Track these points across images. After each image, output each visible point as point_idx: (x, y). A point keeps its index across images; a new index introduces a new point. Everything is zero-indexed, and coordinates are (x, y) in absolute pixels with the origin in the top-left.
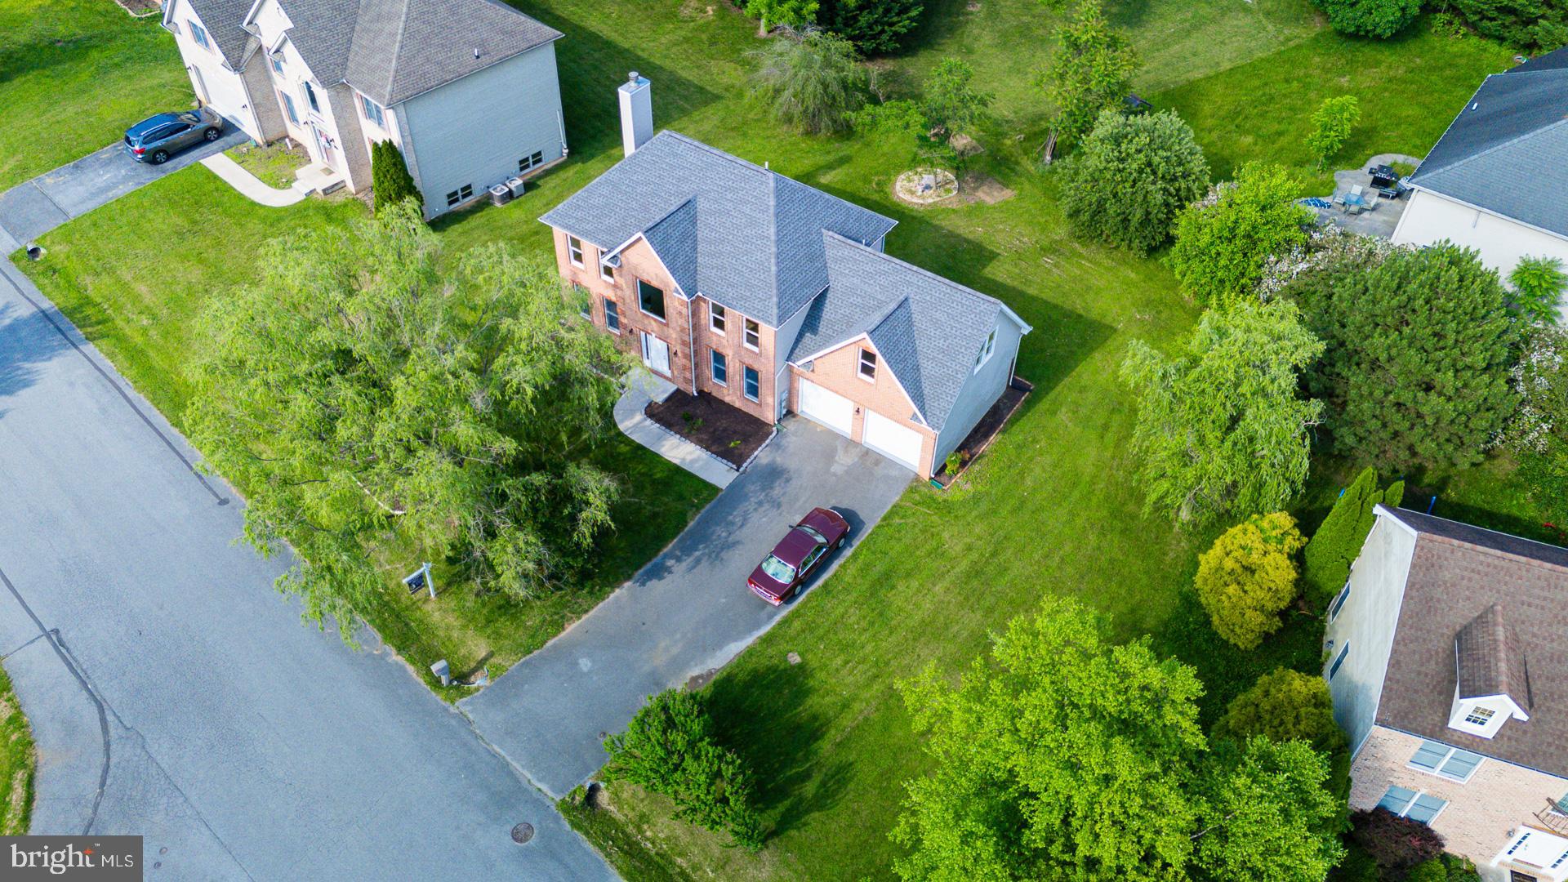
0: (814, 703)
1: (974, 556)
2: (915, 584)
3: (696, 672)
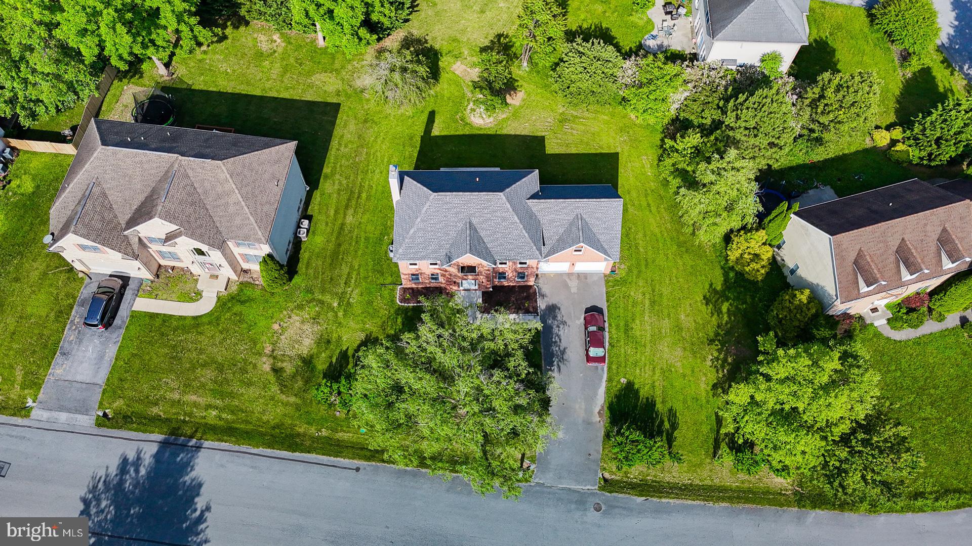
0: (643, 393)
1: (647, 296)
2: (638, 322)
3: (597, 409)
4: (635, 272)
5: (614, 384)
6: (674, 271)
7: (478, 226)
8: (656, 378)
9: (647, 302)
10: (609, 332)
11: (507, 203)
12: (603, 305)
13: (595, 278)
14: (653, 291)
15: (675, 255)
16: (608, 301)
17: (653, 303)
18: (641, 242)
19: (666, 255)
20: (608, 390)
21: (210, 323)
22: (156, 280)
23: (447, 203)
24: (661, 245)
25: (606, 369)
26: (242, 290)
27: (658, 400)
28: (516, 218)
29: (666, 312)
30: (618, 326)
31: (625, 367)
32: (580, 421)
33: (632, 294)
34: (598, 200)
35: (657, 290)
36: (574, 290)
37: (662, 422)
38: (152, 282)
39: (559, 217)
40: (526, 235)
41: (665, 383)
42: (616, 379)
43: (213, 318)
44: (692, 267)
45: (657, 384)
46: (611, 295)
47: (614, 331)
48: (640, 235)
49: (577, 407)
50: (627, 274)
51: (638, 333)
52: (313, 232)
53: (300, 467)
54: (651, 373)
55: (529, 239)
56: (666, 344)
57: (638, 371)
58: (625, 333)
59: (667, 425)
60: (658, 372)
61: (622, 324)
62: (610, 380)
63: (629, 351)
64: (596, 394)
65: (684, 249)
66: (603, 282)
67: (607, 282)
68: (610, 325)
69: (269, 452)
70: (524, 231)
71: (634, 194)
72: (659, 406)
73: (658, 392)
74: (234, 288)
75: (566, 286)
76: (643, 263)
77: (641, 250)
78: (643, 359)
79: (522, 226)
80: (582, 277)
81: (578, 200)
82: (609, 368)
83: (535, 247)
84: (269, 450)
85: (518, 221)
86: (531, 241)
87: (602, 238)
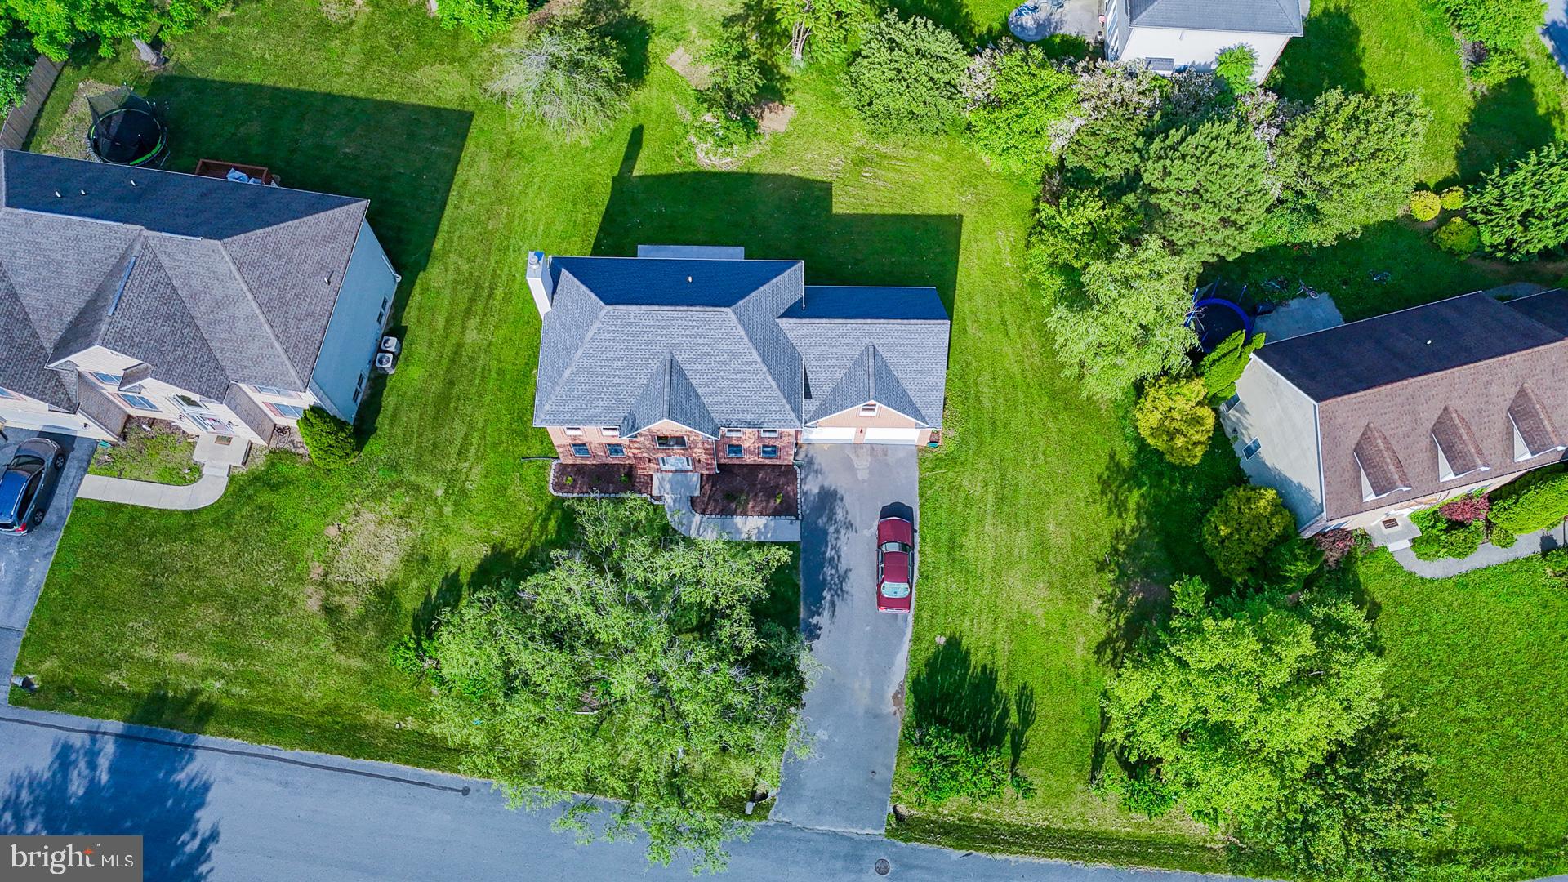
0: (976, 660)
1: (992, 488)
2: (972, 534)
3: (891, 692)
4: (973, 443)
5: (924, 646)
6: (1042, 442)
7: (686, 367)
8: (998, 635)
9: (991, 499)
10: (921, 552)
11: (739, 326)
12: (915, 504)
13: (901, 454)
14: (1003, 479)
15: (1045, 415)
16: (921, 496)
17: (1001, 500)
18: (986, 390)
19: (1029, 414)
20: (913, 656)
21: (215, 523)
22: (121, 443)
23: (630, 324)
24: (1021, 395)
25: (911, 619)
26: (273, 464)
27: (1001, 676)
28: (755, 354)
29: (1022, 515)
30: (936, 541)
31: (946, 615)
32: (861, 711)
33: (965, 483)
34: (906, 322)
35: (1009, 477)
36: (863, 475)
37: (1006, 713)
38: (114, 446)
39: (835, 349)
40: (773, 384)
41: (1013, 647)
42: (929, 637)
43: (221, 515)
44: (1073, 436)
45: (999, 647)
46: (928, 484)
47: (929, 550)
48: (986, 377)
49: (857, 685)
50: (959, 446)
51: (971, 555)
52: (406, 358)
53: (366, 784)
54: (990, 628)
55: (779, 393)
56: (1019, 576)
57: (967, 623)
58: (949, 554)
59: (1014, 719)
60: (1002, 624)
61: (944, 537)
62: (917, 639)
63: (954, 586)
64: (890, 664)
65: (1061, 404)
66: (914, 462)
67: (922, 461)
68: (923, 539)
69: (311, 755)
70: (770, 378)
71: (979, 301)
72: (1001, 685)
73: (1000, 662)
74: (259, 462)
75: (850, 468)
76: (987, 427)
77: (986, 403)
78: (978, 601)
79: (765, 369)
80: (878, 451)
81: (869, 321)
82: (918, 617)
83: (788, 407)
84: (312, 753)
85: (759, 360)
86: (782, 396)
87: (911, 388)
